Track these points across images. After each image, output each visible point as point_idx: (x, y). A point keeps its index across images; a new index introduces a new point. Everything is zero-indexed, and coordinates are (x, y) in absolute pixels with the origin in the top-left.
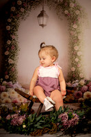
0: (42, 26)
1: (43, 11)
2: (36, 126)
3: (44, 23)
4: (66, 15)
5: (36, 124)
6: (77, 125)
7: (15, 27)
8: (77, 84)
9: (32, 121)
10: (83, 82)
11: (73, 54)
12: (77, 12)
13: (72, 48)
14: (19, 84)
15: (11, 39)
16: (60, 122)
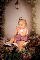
0: (17, 9)
1: (18, 1)
2: (9, 59)
3: (18, 8)
4: (29, 3)
8: (35, 38)
10: (38, 37)
12: (35, 2)
13: (32, 20)
14: (6, 38)
16: (21, 57)
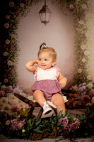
0: (45, 22)
1: (45, 6)
2: (35, 130)
3: (47, 20)
4: (71, 10)
5: (36, 128)
6: (77, 130)
7: (14, 25)
8: (84, 87)
9: (31, 125)
10: (90, 85)
11: (79, 54)
12: (84, 6)
15: (10, 38)
16: (60, 126)
